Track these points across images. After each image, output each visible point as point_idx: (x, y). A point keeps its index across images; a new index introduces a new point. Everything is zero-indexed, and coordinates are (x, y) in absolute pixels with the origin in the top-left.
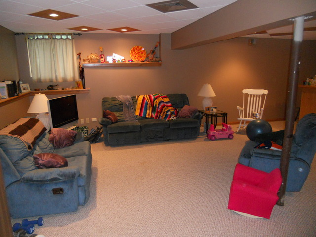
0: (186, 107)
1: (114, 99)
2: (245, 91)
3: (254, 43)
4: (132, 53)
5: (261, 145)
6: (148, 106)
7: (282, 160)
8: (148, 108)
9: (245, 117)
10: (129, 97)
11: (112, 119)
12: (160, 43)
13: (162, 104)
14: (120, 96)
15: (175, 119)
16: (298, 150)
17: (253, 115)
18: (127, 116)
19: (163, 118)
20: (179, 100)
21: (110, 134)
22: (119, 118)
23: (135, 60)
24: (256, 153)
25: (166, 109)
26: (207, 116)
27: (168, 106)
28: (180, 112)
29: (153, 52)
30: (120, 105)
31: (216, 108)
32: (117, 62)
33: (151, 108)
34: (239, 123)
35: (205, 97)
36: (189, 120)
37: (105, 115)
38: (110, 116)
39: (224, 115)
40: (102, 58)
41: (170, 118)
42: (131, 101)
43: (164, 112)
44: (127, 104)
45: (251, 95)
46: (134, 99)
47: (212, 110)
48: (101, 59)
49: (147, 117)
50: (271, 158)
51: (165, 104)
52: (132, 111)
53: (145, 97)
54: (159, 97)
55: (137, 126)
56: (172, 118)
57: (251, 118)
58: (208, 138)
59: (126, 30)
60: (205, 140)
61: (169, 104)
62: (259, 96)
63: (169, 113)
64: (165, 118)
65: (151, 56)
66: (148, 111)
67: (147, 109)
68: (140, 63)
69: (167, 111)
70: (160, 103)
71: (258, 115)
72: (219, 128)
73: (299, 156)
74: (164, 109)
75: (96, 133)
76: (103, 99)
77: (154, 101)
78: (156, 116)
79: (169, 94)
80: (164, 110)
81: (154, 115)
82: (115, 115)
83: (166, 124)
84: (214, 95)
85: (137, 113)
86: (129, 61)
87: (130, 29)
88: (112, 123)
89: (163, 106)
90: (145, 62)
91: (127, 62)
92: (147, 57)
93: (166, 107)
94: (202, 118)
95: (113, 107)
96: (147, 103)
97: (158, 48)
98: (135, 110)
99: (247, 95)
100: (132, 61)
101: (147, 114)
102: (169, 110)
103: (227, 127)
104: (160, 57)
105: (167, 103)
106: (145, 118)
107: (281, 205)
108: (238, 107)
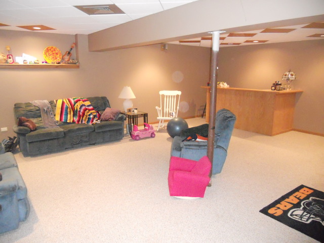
0: (108, 110)
1: (28, 105)
2: (161, 93)
3: (166, 48)
4: (45, 53)
5: (188, 138)
6: (69, 110)
7: (208, 149)
8: (69, 112)
9: (163, 116)
10: (46, 102)
11: (31, 126)
12: (76, 44)
13: (83, 108)
14: (36, 101)
15: (99, 122)
16: (218, 139)
17: (170, 114)
18: (46, 122)
19: (86, 122)
20: (100, 104)
21: (30, 143)
22: (37, 125)
23: (50, 61)
24: (186, 145)
25: (88, 112)
26: (129, 117)
27: (90, 110)
28: (102, 114)
29: (69, 53)
30: (38, 110)
31: (136, 109)
32: (28, 64)
33: (72, 112)
34: (158, 122)
35: (125, 99)
36: (113, 122)
37: (20, 123)
38: (27, 123)
39: (145, 116)
40: (10, 58)
41: (93, 121)
42: (49, 106)
43: (86, 116)
44: (46, 109)
45: (167, 96)
46: (53, 104)
47: (133, 111)
48: (9, 60)
49: (68, 121)
50: (198, 148)
51: (87, 107)
52: (52, 116)
53: (64, 100)
54: (80, 100)
55: (61, 132)
56: (95, 121)
57: (168, 117)
58: (133, 139)
59: (39, 28)
60: (130, 140)
61: (91, 107)
62: (174, 96)
63: (92, 116)
64: (88, 122)
65: (67, 58)
66: (69, 116)
67: (67, 114)
68: (56, 64)
69: (89, 115)
70: (81, 106)
71: (174, 114)
72: (141, 128)
73: (219, 144)
74: (86, 112)
75: (9, 144)
76: (15, 105)
77: (74, 105)
78: (78, 121)
79: (90, 97)
80: (86, 114)
81: (76, 119)
82: (32, 122)
83: (91, 128)
84: (134, 97)
85: (58, 118)
86: (43, 62)
87: (43, 28)
88: (31, 131)
89: (85, 110)
90: (61, 64)
91: (41, 64)
92: (63, 59)
93: (88, 111)
94: (125, 120)
95: (29, 113)
96: (67, 108)
97: (74, 50)
98: (55, 115)
99: (163, 96)
100: (46, 62)
101: (69, 118)
102: (91, 114)
103: (149, 126)
104: (77, 59)
105: (88, 106)
106: (66, 123)
107: (209, 186)
108: (156, 107)
